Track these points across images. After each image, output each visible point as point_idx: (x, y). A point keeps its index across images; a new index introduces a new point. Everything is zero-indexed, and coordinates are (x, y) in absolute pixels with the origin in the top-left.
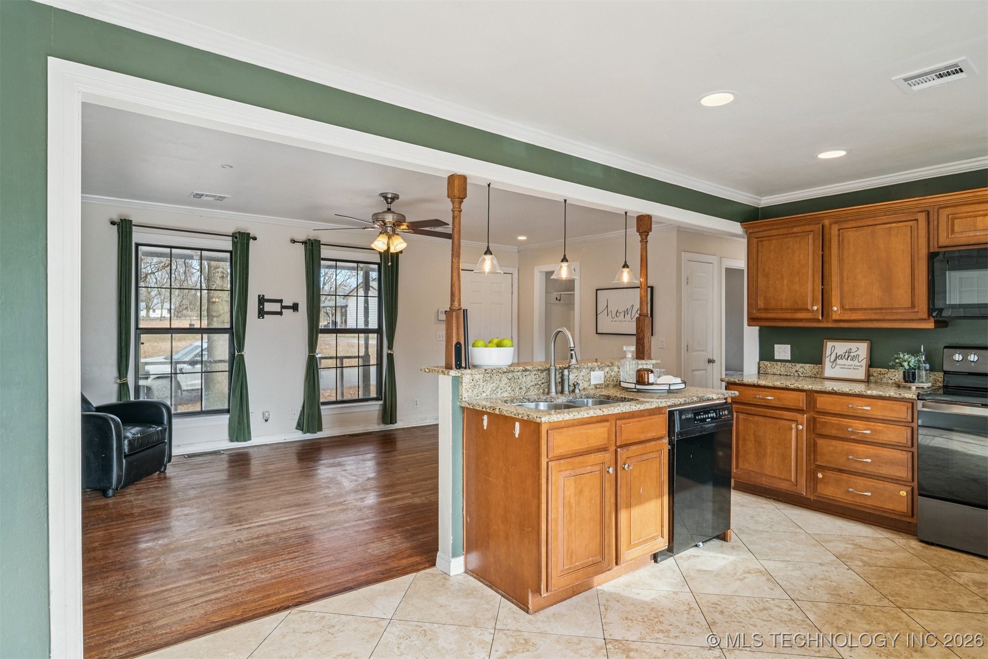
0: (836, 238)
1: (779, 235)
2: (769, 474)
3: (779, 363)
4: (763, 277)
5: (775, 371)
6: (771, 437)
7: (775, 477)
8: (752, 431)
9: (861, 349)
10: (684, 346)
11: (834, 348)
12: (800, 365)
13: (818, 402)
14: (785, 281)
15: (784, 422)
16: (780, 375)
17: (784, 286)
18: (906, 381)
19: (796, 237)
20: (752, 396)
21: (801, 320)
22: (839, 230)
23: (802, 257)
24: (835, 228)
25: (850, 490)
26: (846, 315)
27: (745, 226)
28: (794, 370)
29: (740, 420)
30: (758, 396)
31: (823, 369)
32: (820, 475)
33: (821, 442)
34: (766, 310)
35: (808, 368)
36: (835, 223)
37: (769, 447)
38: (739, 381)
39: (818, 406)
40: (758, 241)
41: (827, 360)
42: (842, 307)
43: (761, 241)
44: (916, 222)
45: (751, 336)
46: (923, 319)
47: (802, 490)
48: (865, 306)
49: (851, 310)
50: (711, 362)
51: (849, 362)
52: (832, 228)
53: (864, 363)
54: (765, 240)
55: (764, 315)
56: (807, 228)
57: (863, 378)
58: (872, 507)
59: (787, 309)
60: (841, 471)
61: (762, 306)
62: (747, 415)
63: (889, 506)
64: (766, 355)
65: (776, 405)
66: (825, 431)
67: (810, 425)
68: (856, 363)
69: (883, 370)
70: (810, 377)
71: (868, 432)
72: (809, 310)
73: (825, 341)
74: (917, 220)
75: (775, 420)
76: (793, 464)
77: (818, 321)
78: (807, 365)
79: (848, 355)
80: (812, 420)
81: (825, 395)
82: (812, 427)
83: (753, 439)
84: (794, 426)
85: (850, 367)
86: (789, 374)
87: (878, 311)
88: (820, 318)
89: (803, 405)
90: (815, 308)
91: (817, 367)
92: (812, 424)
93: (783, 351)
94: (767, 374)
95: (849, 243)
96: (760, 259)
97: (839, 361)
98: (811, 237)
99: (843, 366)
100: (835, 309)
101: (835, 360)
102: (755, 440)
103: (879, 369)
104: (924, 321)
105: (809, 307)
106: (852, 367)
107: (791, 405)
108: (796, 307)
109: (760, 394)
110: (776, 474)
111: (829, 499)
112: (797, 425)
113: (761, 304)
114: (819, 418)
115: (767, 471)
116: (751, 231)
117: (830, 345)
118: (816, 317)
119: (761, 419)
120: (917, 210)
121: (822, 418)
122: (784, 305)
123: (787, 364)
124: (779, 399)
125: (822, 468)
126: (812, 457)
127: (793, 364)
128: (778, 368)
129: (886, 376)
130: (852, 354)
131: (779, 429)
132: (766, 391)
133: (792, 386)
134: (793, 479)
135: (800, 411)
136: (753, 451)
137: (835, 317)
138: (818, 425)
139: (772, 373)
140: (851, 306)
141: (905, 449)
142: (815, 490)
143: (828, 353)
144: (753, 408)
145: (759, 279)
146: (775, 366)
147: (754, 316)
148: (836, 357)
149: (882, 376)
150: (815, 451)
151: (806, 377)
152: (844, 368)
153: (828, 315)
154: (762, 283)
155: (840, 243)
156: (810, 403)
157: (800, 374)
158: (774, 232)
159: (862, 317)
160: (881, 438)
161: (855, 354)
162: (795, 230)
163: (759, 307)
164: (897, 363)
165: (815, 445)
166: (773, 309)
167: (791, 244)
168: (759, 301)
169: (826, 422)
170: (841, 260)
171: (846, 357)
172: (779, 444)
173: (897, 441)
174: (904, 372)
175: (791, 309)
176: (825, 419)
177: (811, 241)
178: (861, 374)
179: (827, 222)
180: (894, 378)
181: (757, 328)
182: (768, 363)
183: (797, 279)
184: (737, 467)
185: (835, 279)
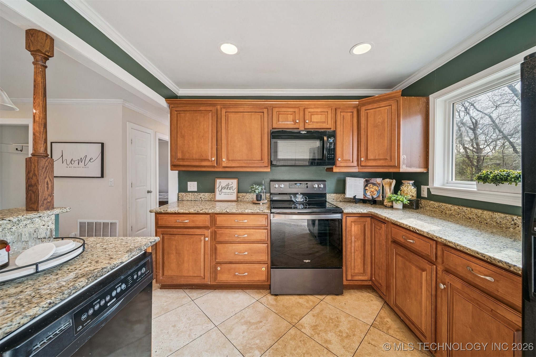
0: (225, 117)
1: (191, 111)
2: (186, 275)
3: (190, 194)
4: (181, 137)
5: (188, 198)
6: (188, 249)
7: (191, 276)
8: (174, 247)
9: (234, 183)
10: (129, 184)
11: (220, 183)
12: (203, 194)
13: (217, 220)
14: (195, 141)
15: (196, 236)
16: (191, 200)
17: (194, 144)
18: (257, 200)
19: (202, 113)
20: (174, 221)
21: (204, 167)
22: (226, 112)
23: (205, 126)
24: (224, 111)
25: (236, 274)
26: (230, 164)
27: (169, 102)
28: (199, 197)
29: (165, 239)
30: (178, 221)
31: (215, 195)
32: (219, 269)
33: (219, 246)
34: (183, 159)
35: (207, 196)
36: (224, 108)
37: (186, 256)
38: (164, 211)
39: (218, 223)
40: (177, 114)
41: (217, 190)
42: (228, 159)
43: (179, 113)
44: (263, 113)
45: (173, 176)
46: (266, 167)
47: (208, 281)
48: (239, 159)
49: (232, 160)
50: (149, 192)
51: (228, 191)
52: (222, 111)
53: (236, 191)
54: (182, 113)
55: (181, 163)
56: (208, 108)
57: (235, 199)
58: (248, 281)
59: (196, 159)
60: (231, 263)
61: (180, 157)
62: (170, 235)
63: (257, 278)
64: (183, 189)
65: (190, 226)
66: (221, 239)
67: (212, 236)
68: (231, 191)
69: (244, 194)
70: (208, 200)
71: (246, 236)
72: (209, 160)
73: (216, 179)
74: (263, 112)
75: (190, 236)
76: (202, 264)
77: (214, 167)
78: (206, 194)
79: (227, 187)
80: (214, 233)
81: (222, 216)
82: (214, 237)
83: (174, 252)
84: (202, 238)
85: (229, 193)
86: (196, 200)
87: (246, 162)
88: (216, 165)
89: (208, 224)
90: (213, 159)
91: (212, 194)
92: (214, 235)
93: (192, 186)
94: (183, 200)
95: (231, 121)
96: (178, 125)
97: (223, 191)
98: (210, 114)
99: (225, 193)
100: (224, 160)
101: (221, 190)
102: (176, 253)
103: (242, 194)
104: (266, 168)
105: (210, 159)
106: (230, 193)
107: (201, 224)
108: (202, 158)
109: (180, 219)
110: (191, 274)
111: (224, 282)
112: (205, 238)
113: (179, 155)
114: (218, 231)
115: (185, 274)
116: (172, 106)
117: (218, 181)
118: (213, 165)
119: (180, 237)
120: (263, 107)
121: (220, 231)
122: (195, 157)
123: (195, 193)
124: (193, 221)
125: (220, 263)
126: (214, 257)
127: (199, 194)
128: (190, 197)
129: (245, 197)
130: (229, 186)
131: (193, 242)
132: (184, 217)
133: (202, 212)
134: (202, 275)
135: (206, 228)
136: (175, 260)
137: (224, 165)
138: (217, 235)
139: (186, 200)
140: (232, 159)
141: (264, 242)
142: (215, 279)
143: (217, 186)
144: (175, 230)
145: (178, 139)
146: (188, 195)
147: (175, 164)
148: (222, 188)
149: (244, 197)
150: (216, 253)
151: (206, 200)
152: (226, 194)
153: (220, 164)
154: (180, 142)
155: (227, 120)
156: (212, 221)
157: (203, 199)
158: (187, 108)
159: (238, 165)
160: (252, 239)
161: (231, 186)
162: (201, 109)
163: (178, 158)
164: (253, 190)
165: (216, 249)
166: (187, 159)
167: (198, 118)
168: (178, 154)
169: (222, 233)
170: (227, 131)
171: (227, 188)
172: (193, 252)
173: (260, 239)
174: (257, 195)
175: (199, 159)
176: (221, 231)
177: (210, 117)
178: (234, 197)
179: (219, 107)
180: (249, 198)
181: (177, 172)
182: (184, 194)
183: (203, 140)
184: (163, 274)
185: (224, 142)
